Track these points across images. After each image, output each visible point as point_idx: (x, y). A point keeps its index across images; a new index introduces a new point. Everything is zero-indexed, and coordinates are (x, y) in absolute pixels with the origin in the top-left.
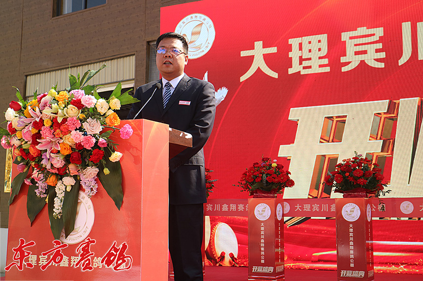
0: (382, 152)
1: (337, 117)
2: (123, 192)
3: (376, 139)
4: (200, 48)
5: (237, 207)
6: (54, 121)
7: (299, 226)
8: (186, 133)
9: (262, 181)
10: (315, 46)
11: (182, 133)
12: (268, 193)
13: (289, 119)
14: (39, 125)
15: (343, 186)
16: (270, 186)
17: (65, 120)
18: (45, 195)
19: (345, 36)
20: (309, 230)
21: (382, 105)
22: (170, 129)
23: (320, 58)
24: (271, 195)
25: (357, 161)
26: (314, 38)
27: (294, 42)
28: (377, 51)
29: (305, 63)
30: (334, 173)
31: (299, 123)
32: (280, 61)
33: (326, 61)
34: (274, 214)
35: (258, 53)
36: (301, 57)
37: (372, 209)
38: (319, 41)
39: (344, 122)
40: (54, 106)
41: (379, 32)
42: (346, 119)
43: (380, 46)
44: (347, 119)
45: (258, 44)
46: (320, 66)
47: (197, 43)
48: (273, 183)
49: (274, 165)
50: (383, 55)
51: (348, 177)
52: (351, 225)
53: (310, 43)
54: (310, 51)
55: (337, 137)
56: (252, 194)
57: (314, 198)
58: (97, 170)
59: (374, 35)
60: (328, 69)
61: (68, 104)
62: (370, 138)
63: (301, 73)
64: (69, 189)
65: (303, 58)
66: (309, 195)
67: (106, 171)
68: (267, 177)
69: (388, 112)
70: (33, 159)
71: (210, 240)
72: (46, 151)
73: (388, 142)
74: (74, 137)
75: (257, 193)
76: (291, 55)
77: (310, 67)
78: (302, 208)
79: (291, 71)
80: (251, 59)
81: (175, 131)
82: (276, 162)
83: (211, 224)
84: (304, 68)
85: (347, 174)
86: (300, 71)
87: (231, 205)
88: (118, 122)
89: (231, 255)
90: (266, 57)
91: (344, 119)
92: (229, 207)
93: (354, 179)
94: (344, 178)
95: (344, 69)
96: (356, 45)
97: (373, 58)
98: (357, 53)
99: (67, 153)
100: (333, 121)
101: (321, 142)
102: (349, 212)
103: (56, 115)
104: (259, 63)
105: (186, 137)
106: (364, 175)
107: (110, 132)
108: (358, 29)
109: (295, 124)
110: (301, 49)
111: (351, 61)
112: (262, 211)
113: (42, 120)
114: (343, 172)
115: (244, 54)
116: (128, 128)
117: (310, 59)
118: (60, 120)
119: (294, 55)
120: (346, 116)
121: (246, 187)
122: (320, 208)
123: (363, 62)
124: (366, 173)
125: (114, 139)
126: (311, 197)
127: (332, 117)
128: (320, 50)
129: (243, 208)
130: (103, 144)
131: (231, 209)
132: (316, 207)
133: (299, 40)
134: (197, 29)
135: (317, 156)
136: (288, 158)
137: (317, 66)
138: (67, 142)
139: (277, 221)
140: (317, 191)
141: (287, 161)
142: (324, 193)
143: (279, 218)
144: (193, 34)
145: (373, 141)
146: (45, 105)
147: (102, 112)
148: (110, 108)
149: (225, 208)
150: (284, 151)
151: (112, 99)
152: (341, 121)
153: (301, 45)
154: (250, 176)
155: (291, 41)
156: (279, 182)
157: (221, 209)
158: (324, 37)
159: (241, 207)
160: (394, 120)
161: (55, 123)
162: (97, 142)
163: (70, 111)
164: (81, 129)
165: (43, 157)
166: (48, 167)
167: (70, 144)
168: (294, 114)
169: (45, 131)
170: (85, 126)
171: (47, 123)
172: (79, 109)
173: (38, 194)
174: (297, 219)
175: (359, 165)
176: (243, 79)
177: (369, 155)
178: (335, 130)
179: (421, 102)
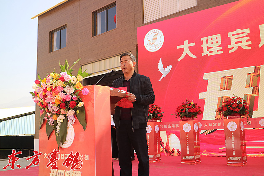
0: (253, 93)
1: (228, 77)
2: (86, 122)
4: (157, 46)
5: (175, 126)
6: (52, 88)
7: (211, 134)
8: (121, 90)
9: (186, 112)
10: (214, 41)
11: (119, 91)
12: (189, 118)
13: (203, 79)
14: (45, 90)
15: (227, 112)
16: (190, 114)
17: (56, 87)
18: (53, 124)
19: (230, 34)
20: (216, 136)
21: (251, 69)
22: (112, 89)
23: (217, 47)
24: (192, 119)
25: (235, 99)
26: (214, 37)
27: (204, 39)
28: (247, 41)
29: (210, 50)
30: (222, 106)
31: (208, 81)
32: (197, 50)
34: (193, 128)
35: (186, 46)
36: (207, 47)
37: (244, 124)
38: (217, 38)
40: (51, 81)
41: (247, 31)
43: (248, 38)
44: (233, 77)
45: (186, 42)
46: (218, 51)
47: (156, 44)
48: (191, 113)
49: (192, 103)
50: (250, 43)
51: (229, 108)
52: (232, 133)
53: (212, 39)
54: (212, 43)
55: (229, 87)
56: (182, 119)
57: (218, 119)
58: (74, 111)
59: (245, 32)
60: (222, 52)
61: (58, 79)
62: (246, 87)
63: (208, 55)
64: (62, 121)
65: (209, 47)
66: (216, 118)
67: (78, 112)
68: (188, 110)
69: (255, 72)
70: (45, 107)
71: (167, 143)
72: (50, 103)
73: (256, 88)
74: (61, 96)
75: (184, 118)
76: (202, 46)
77: (213, 52)
78: (208, 125)
79: (203, 54)
80: (182, 49)
81: (115, 90)
82: (193, 102)
83: (167, 134)
84: (210, 52)
85: (229, 106)
86: (208, 54)
87: (172, 125)
88: (81, 87)
89: (178, 150)
90: (190, 48)
91: (232, 77)
92: (171, 126)
93: (233, 109)
94: (228, 108)
95: (230, 51)
96: (235, 39)
97: (245, 45)
98: (236, 43)
99: (58, 103)
100: (226, 79)
101: (220, 90)
102: (231, 127)
103: (52, 86)
104: (187, 52)
105: (122, 92)
106: (238, 106)
107: (78, 92)
108: (236, 30)
109: (206, 81)
110: (207, 43)
111: (234, 47)
112: (187, 127)
113: (46, 88)
114: (227, 105)
115: (179, 47)
116: (86, 90)
117: (212, 47)
118: (53, 88)
119: (204, 46)
120: (233, 76)
121: (179, 116)
122: (217, 124)
123: (240, 47)
124: (239, 105)
125: (80, 96)
126: (217, 119)
127: (225, 77)
128: (217, 42)
129: (178, 126)
130: (75, 98)
131: (172, 127)
132: (215, 124)
133: (206, 38)
134: (155, 37)
135: (219, 97)
136: (204, 99)
137: (216, 51)
138: (57, 98)
139: (195, 132)
140: (220, 116)
141: (203, 101)
142: (223, 117)
143: (196, 131)
144: (153, 39)
145: (248, 88)
146: (49, 81)
147: (74, 82)
148: (78, 80)
149: (169, 126)
150: (202, 96)
151: (78, 76)
152: (231, 78)
153: (207, 40)
154: (180, 110)
155: (202, 39)
156: (194, 112)
157: (167, 127)
158: (219, 36)
159: (177, 126)
160: (258, 76)
161: (52, 90)
162: (72, 97)
163: (59, 83)
164: (64, 92)
165: (48, 106)
166: (51, 111)
167: (59, 99)
168: (206, 76)
169: (48, 93)
170: (66, 90)
171: (49, 89)
172: (62, 81)
173: (50, 124)
174: (210, 131)
175: (236, 101)
176: (179, 60)
177: (246, 96)
178: (227, 83)
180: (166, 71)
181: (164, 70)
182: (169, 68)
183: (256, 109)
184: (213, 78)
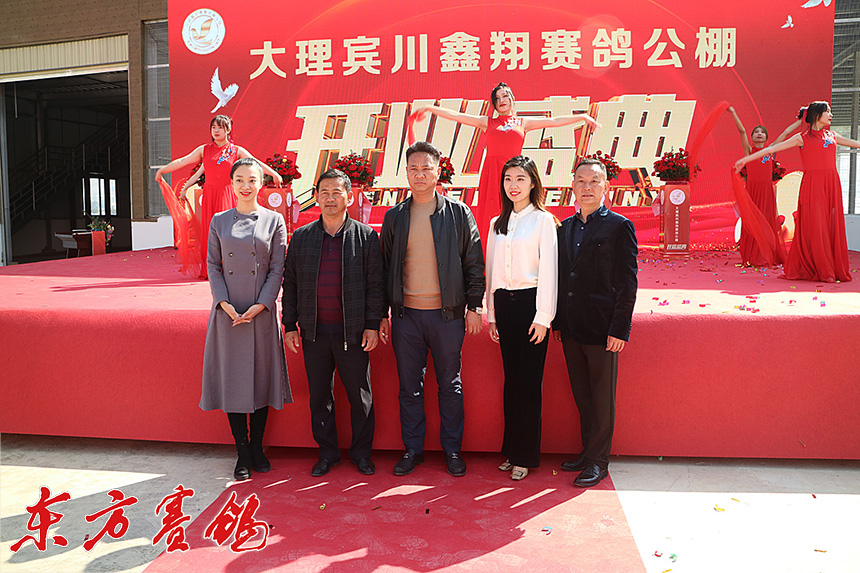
0: (376, 148)
1: (339, 116)
3: (372, 137)
4: (210, 44)
10: (320, 50)
13: (296, 116)
19: (347, 43)
21: (377, 107)
23: (324, 61)
25: (353, 158)
26: (319, 43)
27: (301, 45)
28: (374, 59)
29: (311, 66)
31: (305, 120)
32: (288, 62)
33: (330, 65)
34: (284, 200)
35: (268, 52)
36: (307, 59)
38: (324, 46)
39: (345, 121)
41: (376, 42)
42: (347, 118)
43: (376, 54)
45: (268, 44)
46: (324, 69)
47: (207, 39)
49: (285, 160)
50: (378, 63)
53: (315, 46)
54: (315, 54)
55: (339, 135)
59: (372, 44)
60: (331, 72)
62: (367, 136)
63: (308, 75)
65: (309, 60)
69: (382, 114)
73: (381, 140)
76: (298, 56)
77: (315, 69)
79: (298, 72)
80: (260, 58)
82: (286, 157)
84: (310, 70)
86: (306, 73)
91: (345, 118)
95: (346, 73)
96: (356, 52)
97: (371, 65)
98: (356, 59)
100: (335, 119)
101: (324, 138)
106: (357, 169)
108: (358, 37)
109: (302, 121)
110: (307, 52)
111: (352, 66)
112: (275, 198)
115: (253, 52)
117: (315, 62)
119: (301, 56)
120: (347, 116)
123: (362, 68)
127: (335, 116)
128: (324, 54)
133: (305, 43)
134: (207, 25)
135: (321, 151)
136: (295, 152)
137: (322, 69)
139: (287, 208)
141: (294, 155)
144: (202, 29)
145: (369, 138)
150: (291, 146)
152: (343, 120)
153: (307, 47)
155: (298, 43)
158: (328, 42)
160: (387, 121)
168: (301, 112)
176: (252, 77)
177: (366, 151)
178: (337, 128)
179: (409, 106)
180: (227, 95)
181: (223, 93)
182: (233, 89)
183: (379, 173)
184: (314, 117)
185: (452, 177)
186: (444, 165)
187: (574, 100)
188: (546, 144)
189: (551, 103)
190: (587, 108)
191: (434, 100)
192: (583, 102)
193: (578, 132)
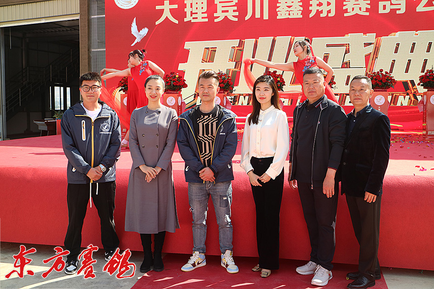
0: (235, 68)
1: (211, 48)
3: (232, 61)
4: (131, 3)
9: (171, 84)
10: (200, 6)
12: (174, 91)
13: (184, 48)
19: (217, 1)
21: (236, 42)
23: (202, 13)
26: (199, 1)
27: (188, 2)
28: (234, 11)
29: (194, 16)
31: (190, 50)
32: (179, 13)
33: (206, 15)
34: (177, 102)
35: (167, 7)
36: (191, 12)
38: (202, 3)
39: (215, 51)
42: (216, 49)
43: (236, 8)
45: (167, 2)
46: (203, 18)
48: (176, 86)
49: (177, 76)
50: (237, 14)
53: (197, 3)
54: (197, 8)
55: (211, 60)
59: (232, 1)
60: (207, 20)
62: (229, 61)
63: (192, 22)
65: (193, 12)
68: (173, 82)
69: (239, 46)
73: (238, 63)
75: (168, 91)
76: (186, 10)
77: (197, 18)
79: (186, 20)
80: (162, 11)
84: (193, 18)
86: (191, 20)
95: (216, 20)
96: (222, 7)
97: (232, 15)
98: (223, 11)
100: (209, 50)
101: (202, 62)
104: (167, 14)
106: (223, 82)
109: (188, 51)
110: (191, 7)
111: (220, 16)
115: (158, 8)
117: (197, 13)
119: (188, 10)
123: (226, 17)
126: (196, 93)
127: (209, 48)
128: (202, 8)
133: (190, 1)
135: (199, 70)
137: (201, 18)
139: (178, 106)
141: (183, 72)
143: (180, 104)
150: (181, 67)
153: (191, 4)
155: (186, 2)
156: (180, 85)
158: (205, 1)
160: (242, 51)
168: (188, 45)
176: (157, 23)
177: (228, 70)
178: (210, 55)
179: (256, 41)
180: (141, 35)
181: (139, 34)
182: (145, 31)
183: (237, 85)
184: (195, 48)
185: (284, 87)
186: (279, 79)
187: (365, 36)
188: (346, 65)
189: (349, 38)
190: (374, 41)
191: (273, 37)
192: (371, 37)
193: (367, 57)
